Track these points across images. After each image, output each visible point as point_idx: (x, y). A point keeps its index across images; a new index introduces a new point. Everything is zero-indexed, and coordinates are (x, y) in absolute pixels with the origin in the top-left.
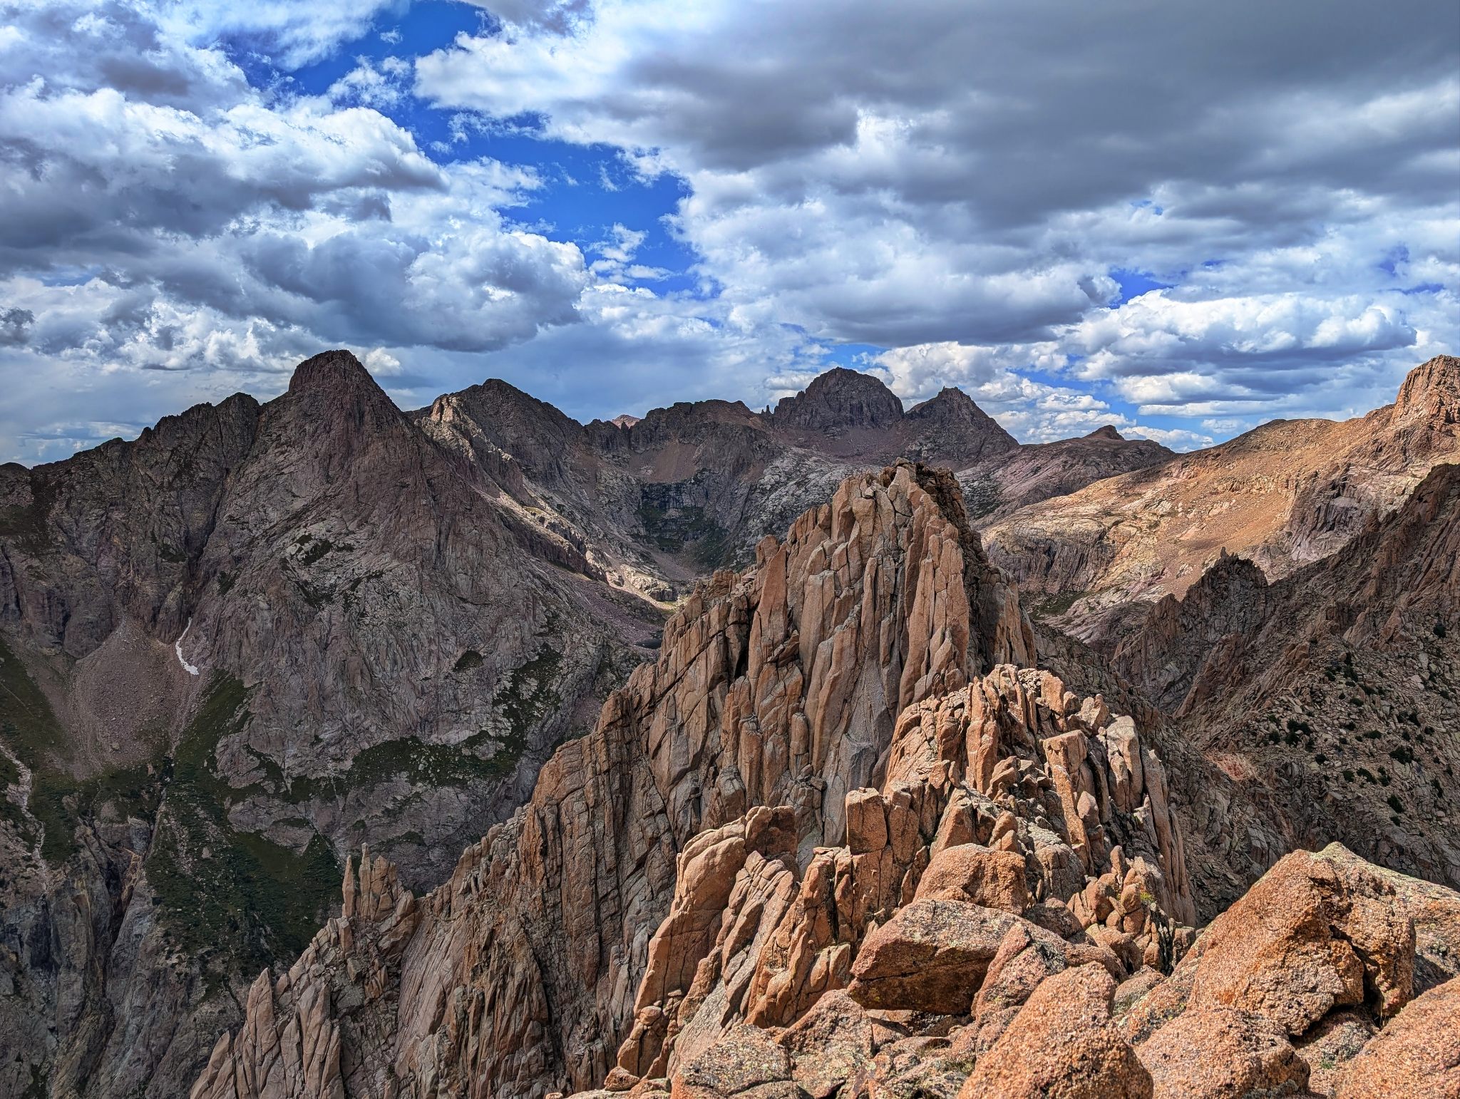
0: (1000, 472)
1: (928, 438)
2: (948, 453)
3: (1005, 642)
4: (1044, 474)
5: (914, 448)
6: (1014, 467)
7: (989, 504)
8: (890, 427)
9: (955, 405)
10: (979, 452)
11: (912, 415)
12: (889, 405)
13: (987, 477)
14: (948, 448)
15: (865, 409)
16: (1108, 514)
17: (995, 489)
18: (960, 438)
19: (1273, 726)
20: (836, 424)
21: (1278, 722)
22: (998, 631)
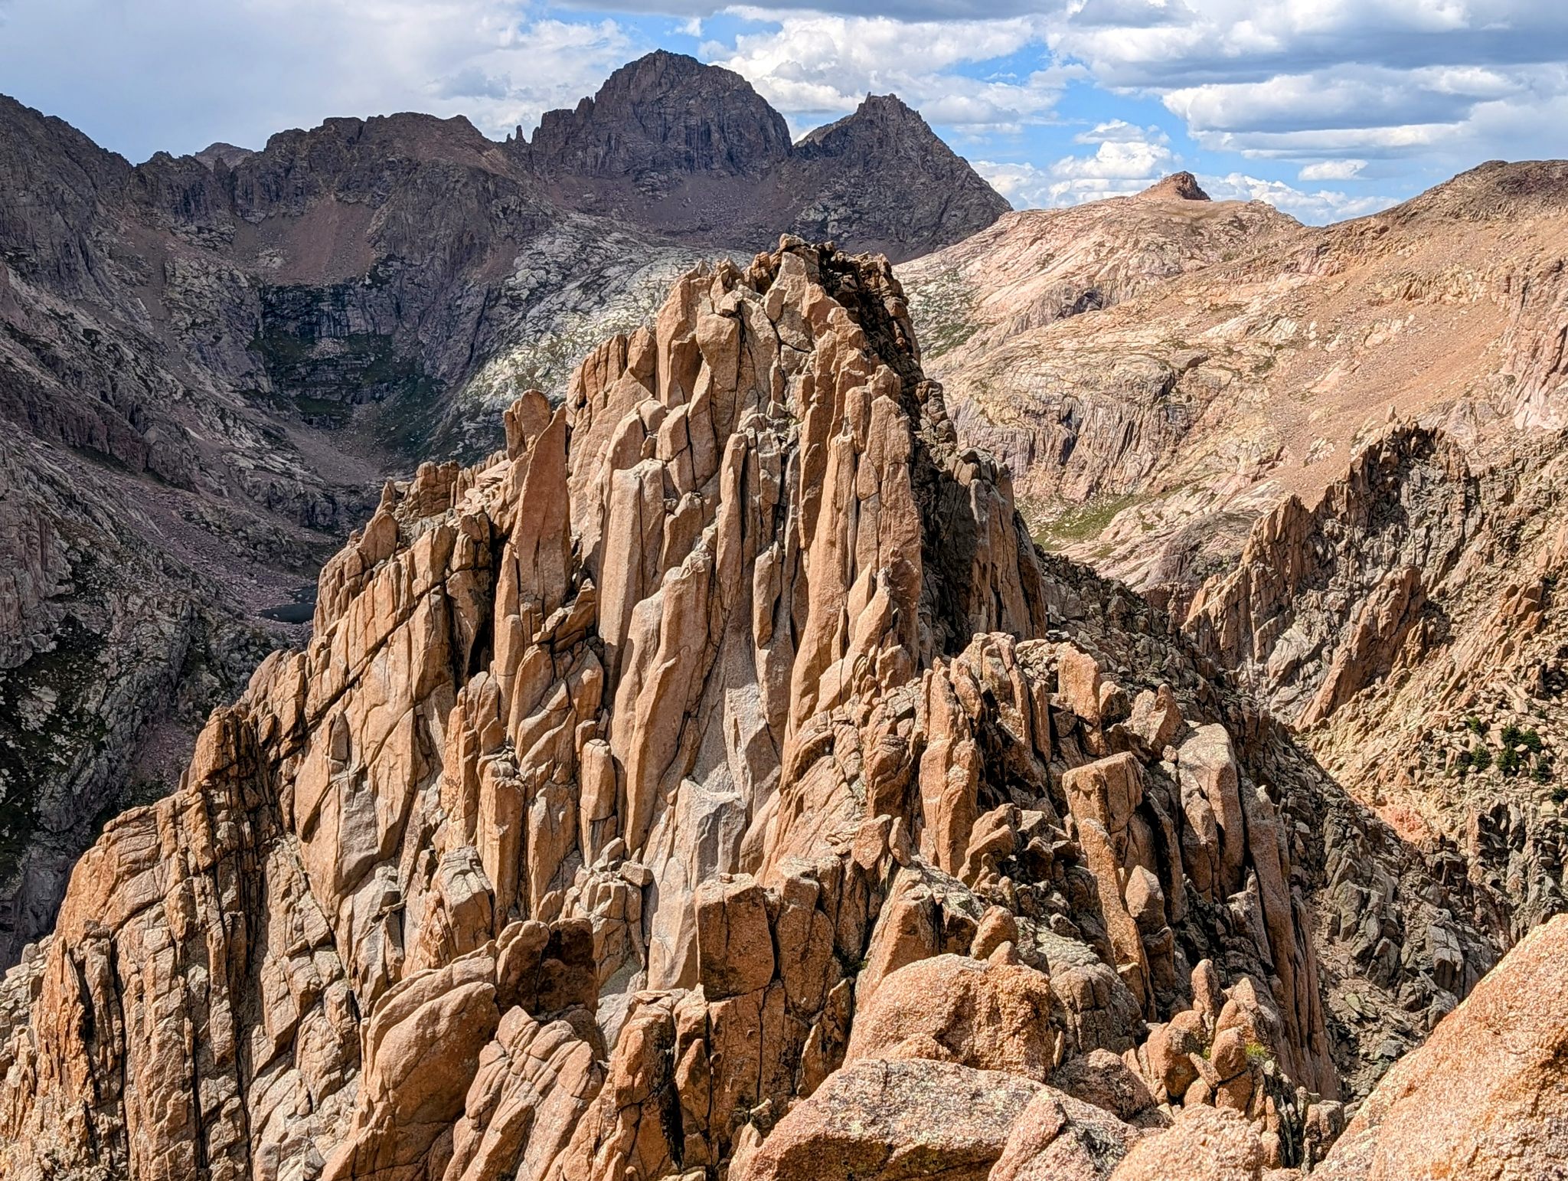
0: (977, 264)
1: (838, 197)
2: (878, 226)
3: (988, 593)
4: (1059, 268)
5: (814, 216)
6: (1004, 254)
7: (956, 327)
8: (765, 173)
9: (892, 133)
10: (938, 225)
11: (808, 149)
12: (763, 129)
13: (953, 274)
14: (879, 216)
15: (716, 136)
16: (1180, 345)
17: (967, 298)
18: (900, 197)
19: (1474, 739)
20: (658, 165)
21: (1482, 729)
22: (976, 572)
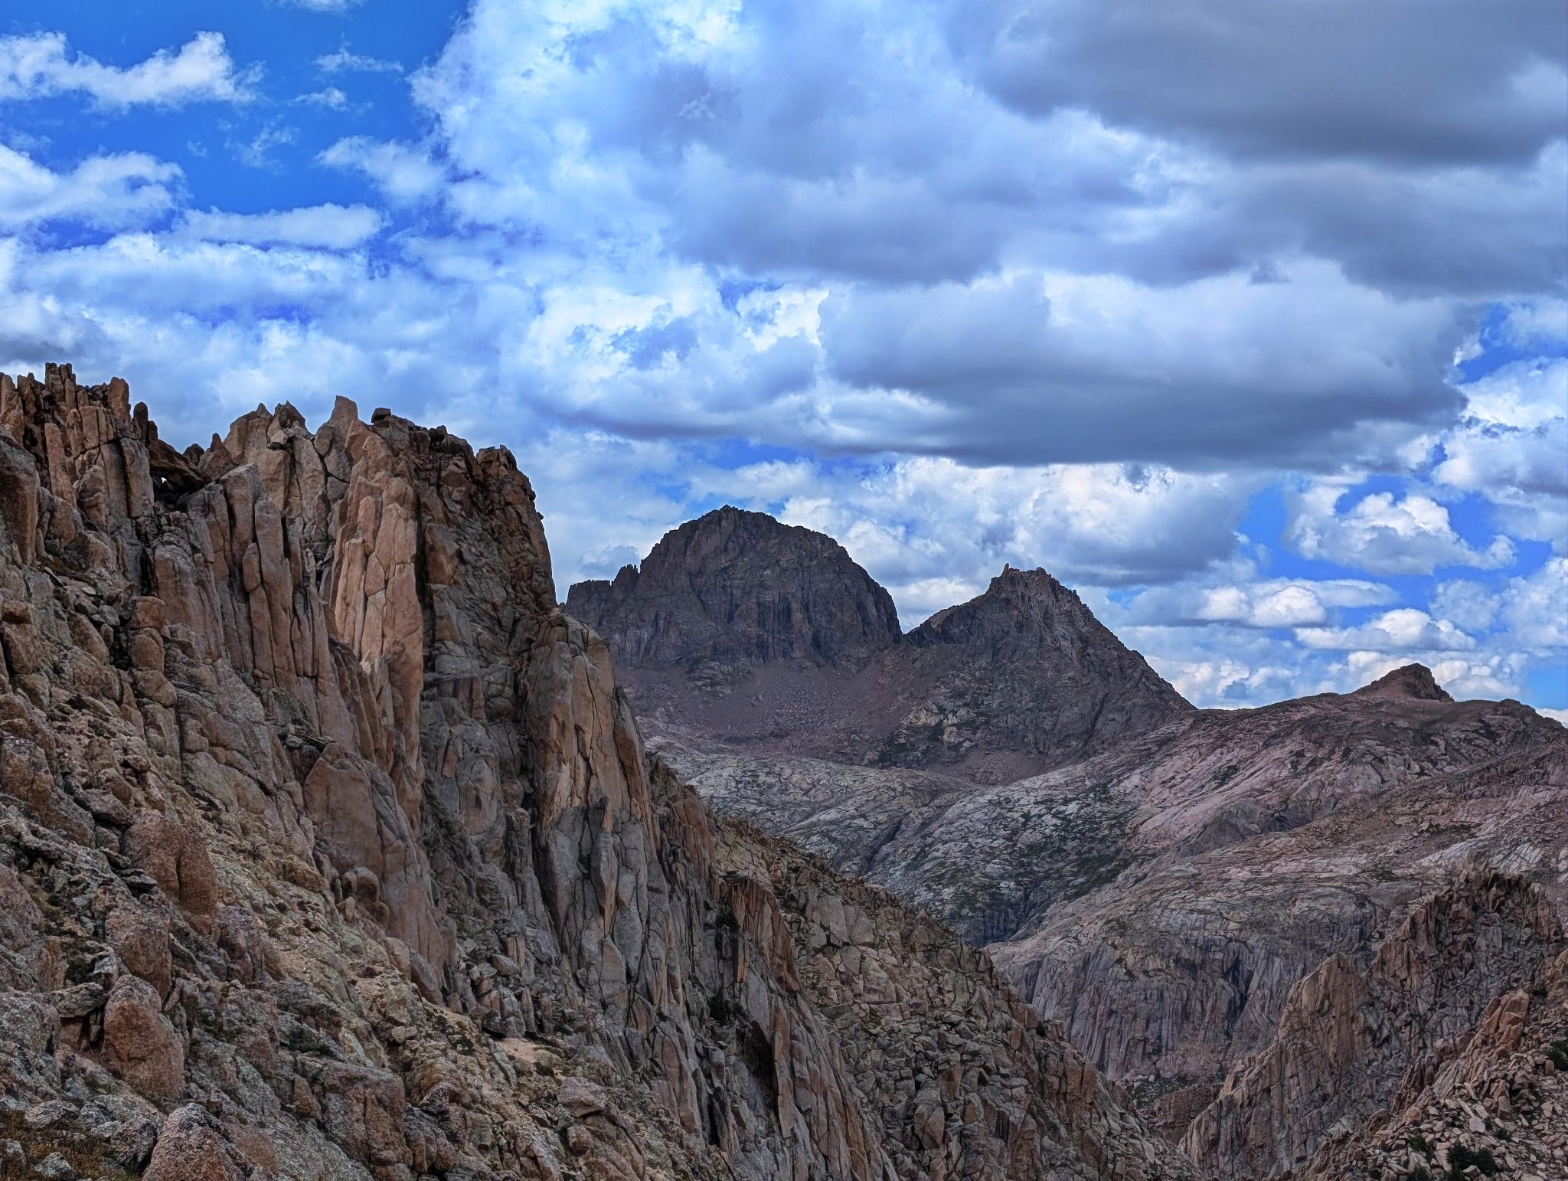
0: (1135, 779)
1: (958, 694)
2: (1011, 733)
4: (1242, 785)
5: (924, 719)
6: (1172, 766)
7: (1103, 860)
8: (862, 664)
9: (1036, 613)
10: (1090, 733)
11: (920, 635)
12: (861, 607)
13: (1102, 791)
14: (1011, 720)
15: (798, 616)
16: (1386, 875)
17: (1119, 821)
18: (1041, 696)
20: (718, 653)
